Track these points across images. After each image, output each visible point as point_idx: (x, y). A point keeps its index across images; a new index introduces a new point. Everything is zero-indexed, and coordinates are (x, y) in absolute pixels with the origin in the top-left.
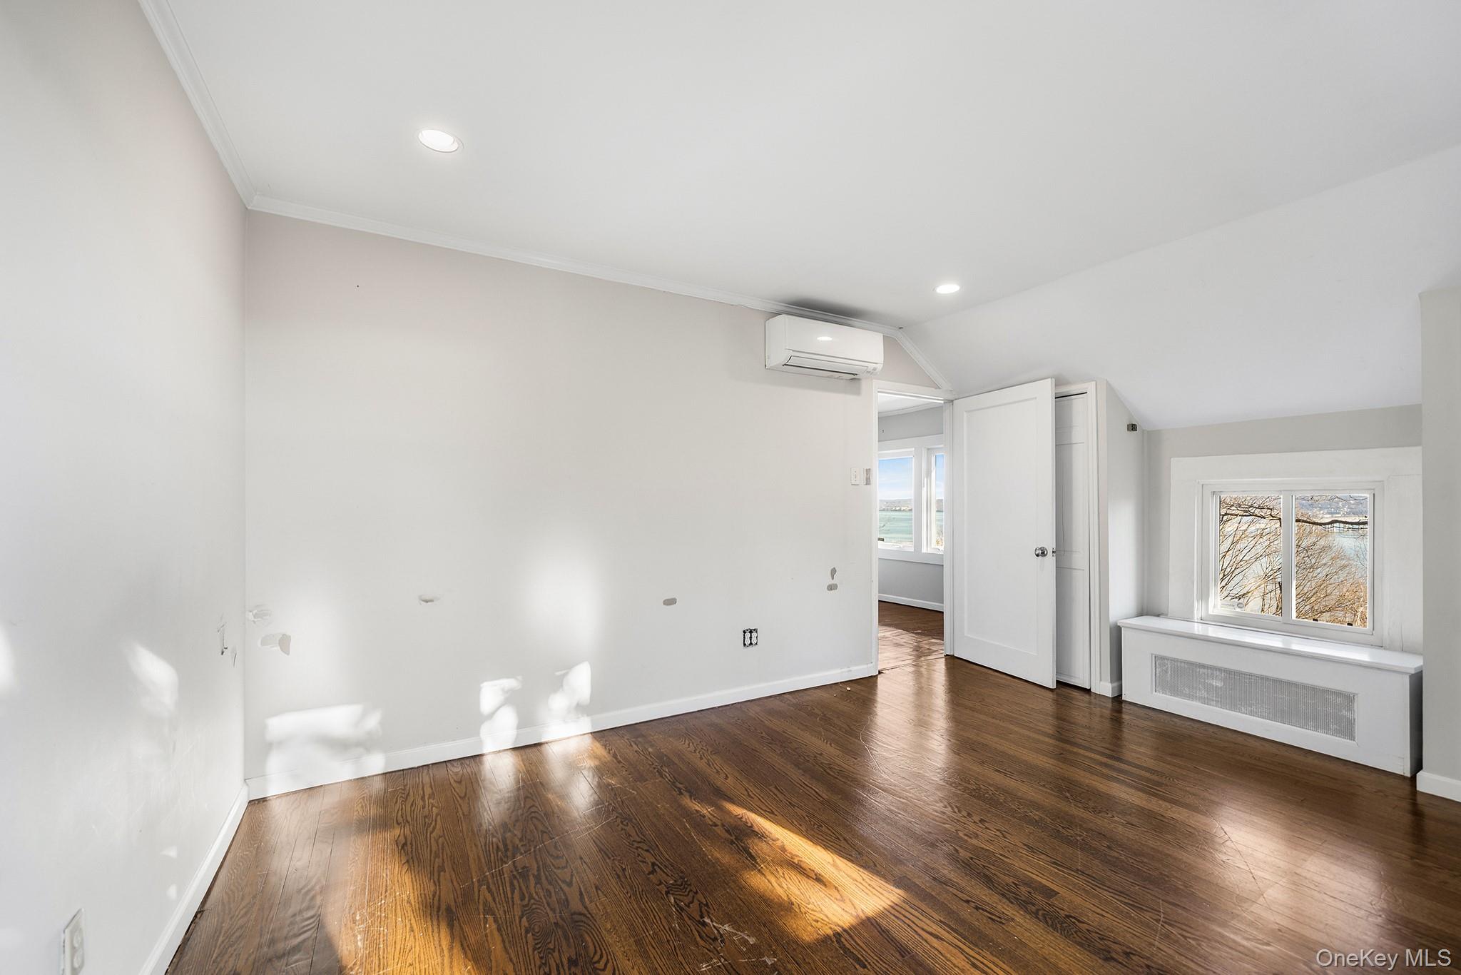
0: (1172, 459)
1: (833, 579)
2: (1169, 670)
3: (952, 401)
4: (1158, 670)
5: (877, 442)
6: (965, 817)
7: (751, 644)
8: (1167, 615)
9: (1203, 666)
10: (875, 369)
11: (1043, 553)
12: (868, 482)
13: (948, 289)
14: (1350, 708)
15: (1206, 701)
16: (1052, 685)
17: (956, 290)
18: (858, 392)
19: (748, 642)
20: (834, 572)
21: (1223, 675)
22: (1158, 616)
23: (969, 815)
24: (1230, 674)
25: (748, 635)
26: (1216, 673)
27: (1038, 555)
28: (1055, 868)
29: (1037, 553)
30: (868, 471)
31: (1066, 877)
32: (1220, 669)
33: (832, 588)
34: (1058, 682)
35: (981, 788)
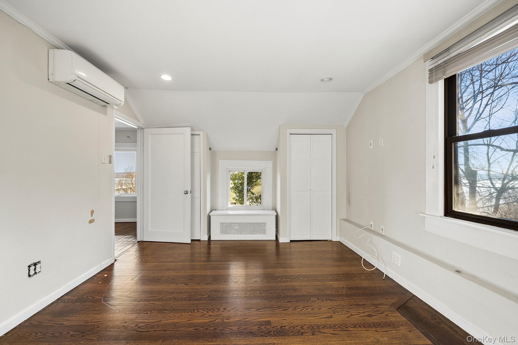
0: (219, 160)
1: (92, 216)
2: (224, 227)
3: (143, 128)
4: (221, 227)
5: (115, 143)
6: (218, 312)
7: (36, 273)
8: (218, 209)
9: (233, 223)
10: (120, 104)
11: (186, 193)
12: (110, 162)
13: (166, 78)
14: (265, 226)
15: (234, 234)
16: (189, 242)
17: (170, 80)
18: (105, 114)
19: (32, 272)
20: (92, 212)
21: (239, 224)
22: (216, 210)
23: (218, 309)
24: (241, 224)
25: (33, 267)
26: (237, 224)
27: (185, 194)
28: (259, 312)
29: (185, 193)
30: (110, 156)
31: (265, 313)
32: (237, 223)
33: (91, 222)
34: (192, 240)
35: (209, 295)
